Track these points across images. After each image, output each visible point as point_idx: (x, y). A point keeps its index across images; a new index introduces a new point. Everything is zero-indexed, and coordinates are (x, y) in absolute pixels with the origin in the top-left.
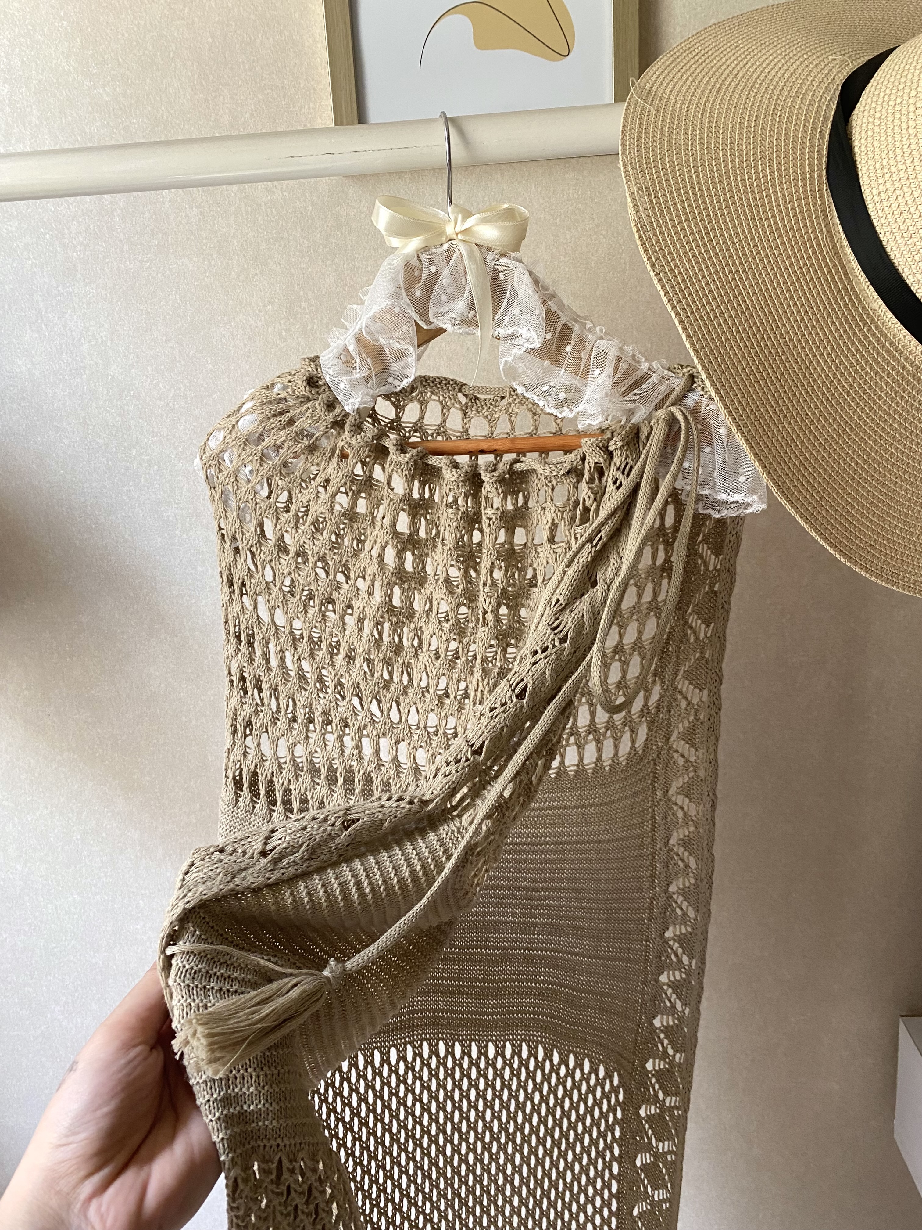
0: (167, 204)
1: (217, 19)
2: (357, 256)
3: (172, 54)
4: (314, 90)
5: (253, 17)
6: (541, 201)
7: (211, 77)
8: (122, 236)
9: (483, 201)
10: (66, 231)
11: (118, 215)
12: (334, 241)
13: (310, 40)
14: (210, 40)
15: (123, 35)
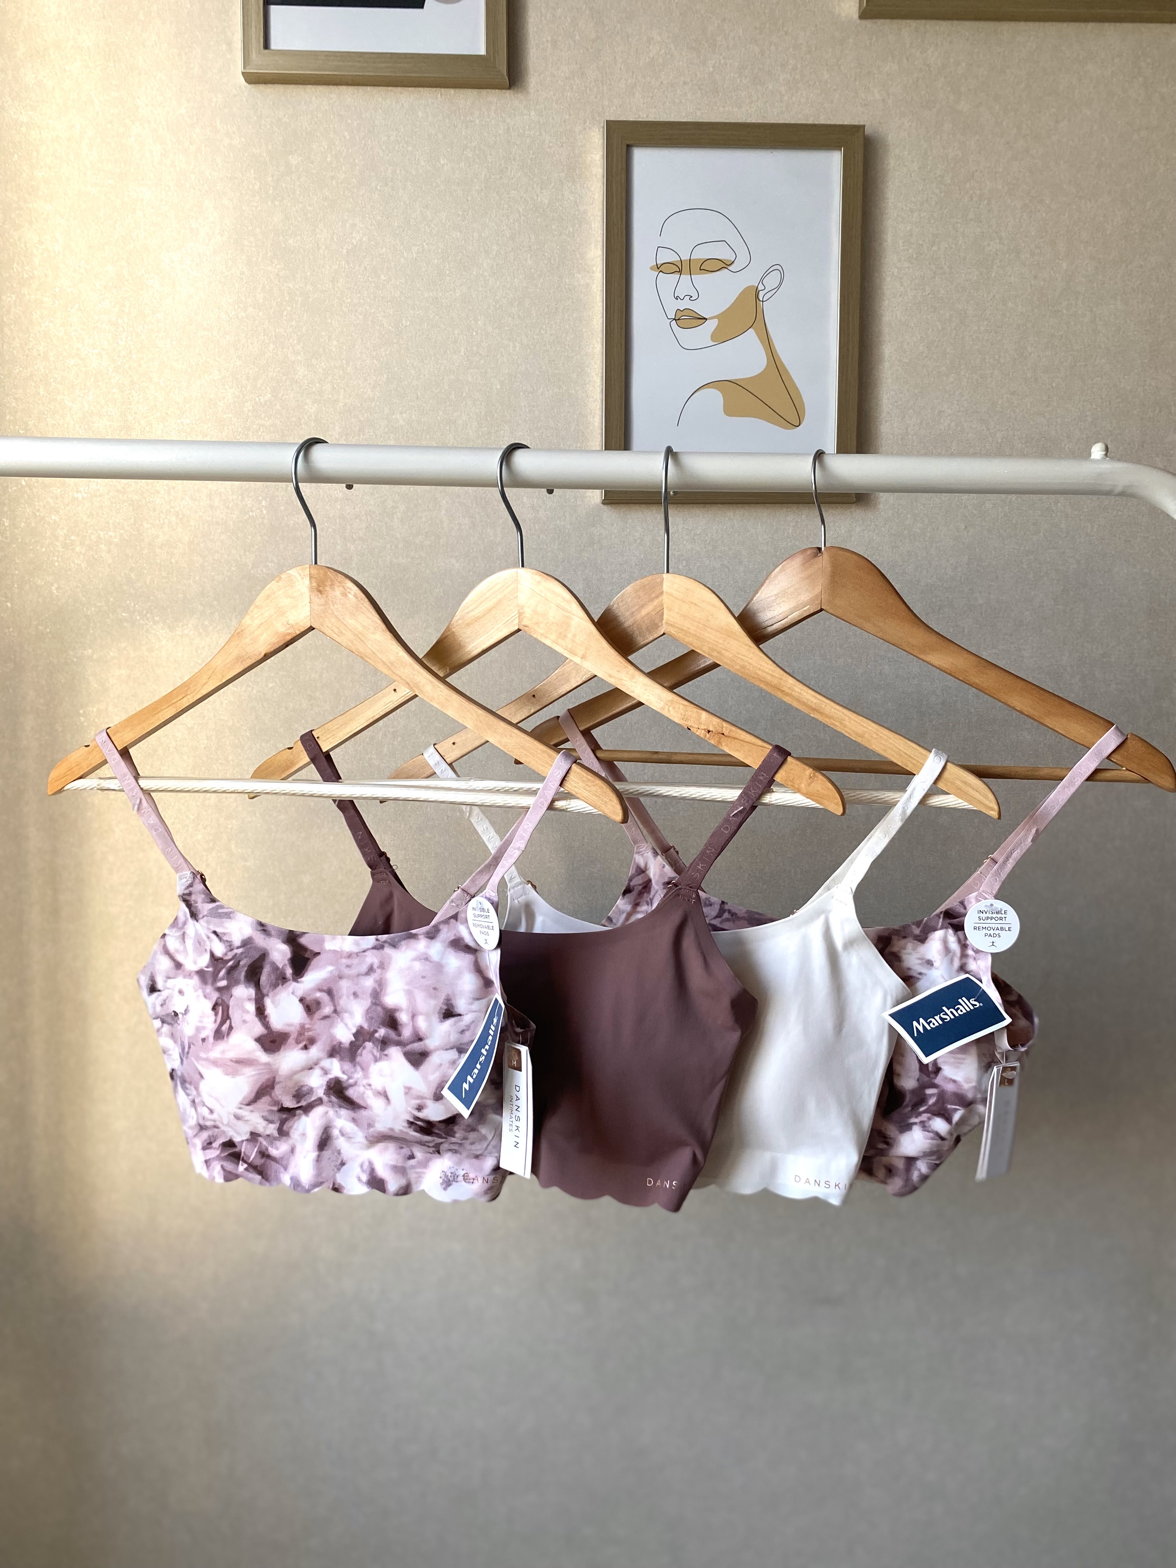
0: (443, 512)
1: (507, 371)
2: (605, 569)
3: (464, 394)
4: (583, 433)
5: (537, 373)
6: (765, 536)
7: (496, 415)
8: (398, 536)
9: (717, 532)
10: (349, 527)
11: (398, 518)
12: (586, 555)
13: (584, 395)
14: (498, 387)
15: (424, 375)
